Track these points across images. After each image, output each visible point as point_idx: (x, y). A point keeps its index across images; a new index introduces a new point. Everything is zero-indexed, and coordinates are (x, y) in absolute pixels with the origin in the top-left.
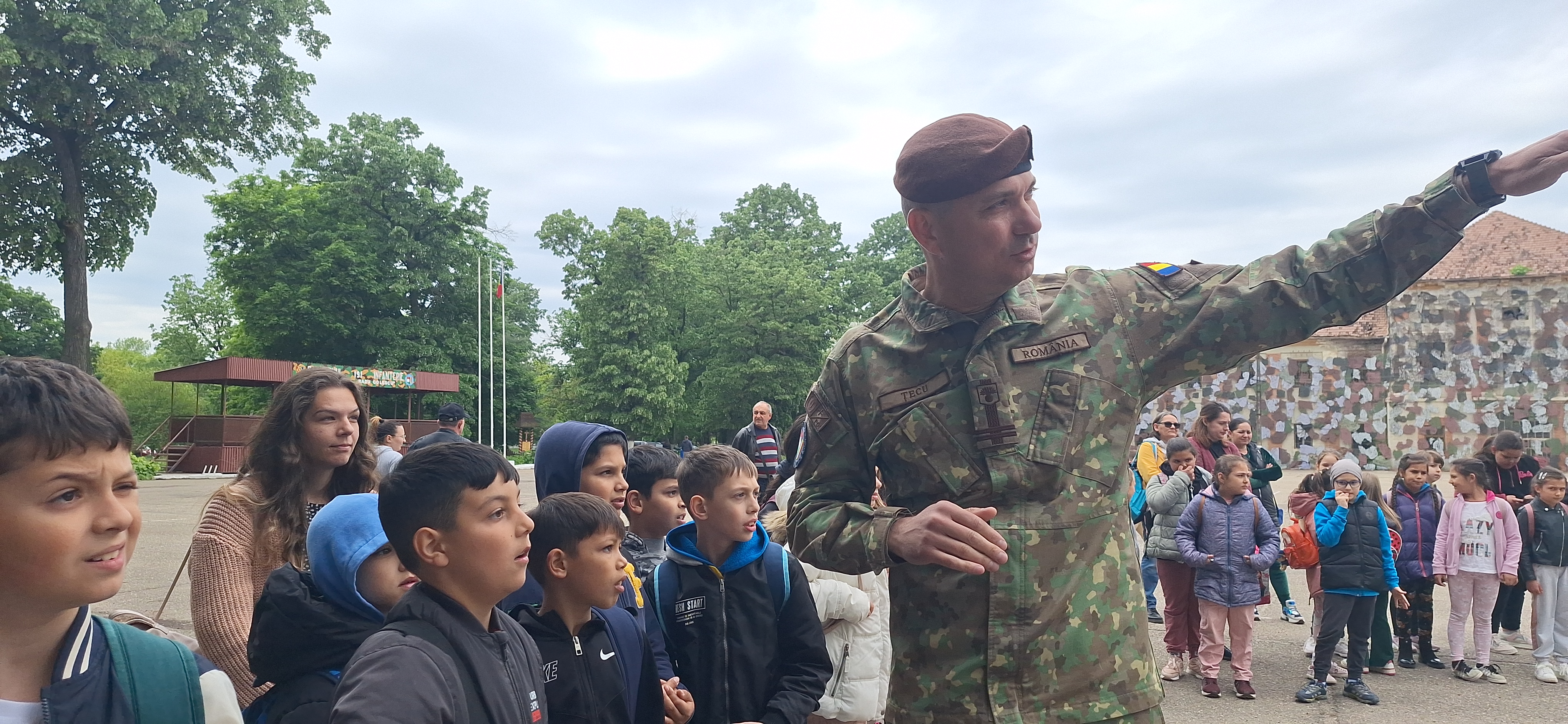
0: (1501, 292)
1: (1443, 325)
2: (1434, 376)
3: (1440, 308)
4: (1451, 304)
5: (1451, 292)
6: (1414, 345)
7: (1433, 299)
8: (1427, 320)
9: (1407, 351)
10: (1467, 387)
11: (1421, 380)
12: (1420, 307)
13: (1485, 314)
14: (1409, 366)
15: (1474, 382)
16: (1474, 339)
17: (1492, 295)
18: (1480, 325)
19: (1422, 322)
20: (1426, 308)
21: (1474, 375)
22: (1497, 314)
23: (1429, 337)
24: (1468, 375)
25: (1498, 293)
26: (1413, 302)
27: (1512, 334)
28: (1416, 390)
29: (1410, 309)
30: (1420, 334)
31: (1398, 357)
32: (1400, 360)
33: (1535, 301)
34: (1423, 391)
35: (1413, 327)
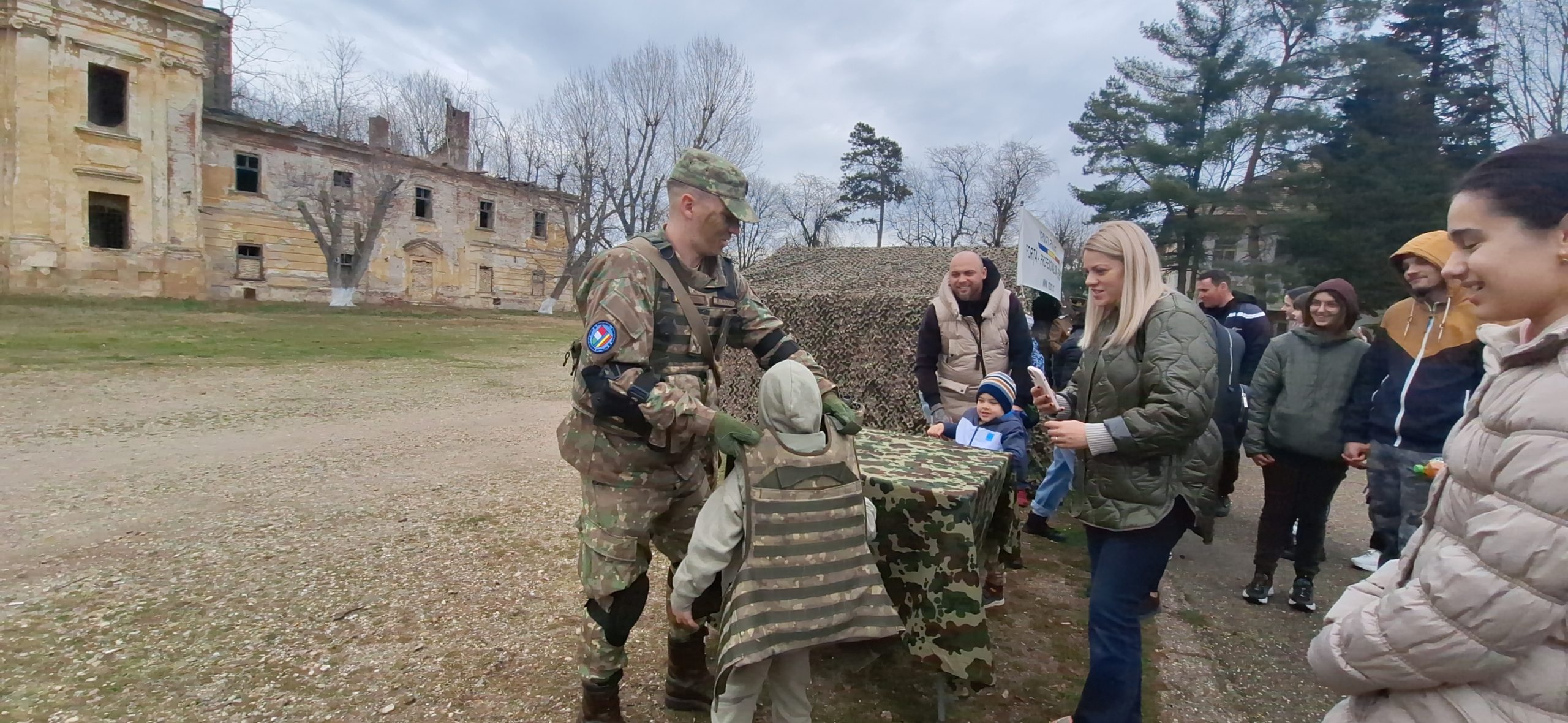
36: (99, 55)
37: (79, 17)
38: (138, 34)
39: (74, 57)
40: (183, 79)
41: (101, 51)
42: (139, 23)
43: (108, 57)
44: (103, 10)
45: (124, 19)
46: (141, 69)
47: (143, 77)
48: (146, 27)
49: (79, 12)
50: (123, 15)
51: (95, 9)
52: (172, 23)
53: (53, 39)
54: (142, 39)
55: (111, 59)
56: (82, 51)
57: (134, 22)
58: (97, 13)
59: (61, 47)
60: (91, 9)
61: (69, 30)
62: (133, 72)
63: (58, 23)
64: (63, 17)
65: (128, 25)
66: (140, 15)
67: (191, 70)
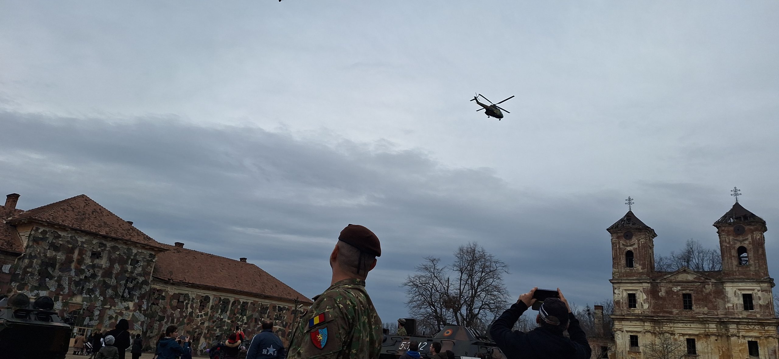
0: (94, 242)
1: (60, 254)
2: (45, 283)
3: (61, 243)
4: (68, 242)
5: (70, 235)
6: (40, 262)
7: (60, 236)
8: (52, 249)
9: (34, 264)
10: (61, 293)
11: (36, 285)
12: (50, 240)
13: (84, 252)
14: (32, 274)
15: (66, 291)
16: (73, 266)
17: (89, 242)
18: (80, 258)
19: (49, 249)
20: (54, 241)
21: (67, 286)
22: (89, 253)
23: (50, 259)
24: (64, 286)
25: (93, 242)
26: (47, 236)
27: (93, 266)
28: (31, 291)
29: (44, 239)
30: (45, 256)
31: (27, 267)
32: (28, 270)
33: (109, 251)
34: (36, 292)
35: (43, 251)
36: (749, 338)
37: (744, 330)
38: (758, 330)
39: (744, 340)
40: (771, 340)
41: (750, 337)
42: (758, 327)
43: (752, 338)
44: (749, 326)
45: (754, 327)
46: (760, 340)
47: (761, 342)
48: (760, 328)
49: (744, 328)
50: (754, 326)
51: (747, 326)
52: (766, 325)
53: (739, 337)
54: (759, 331)
55: (752, 339)
56: (746, 338)
57: (757, 327)
58: (748, 327)
59: (741, 338)
60: (746, 327)
61: (742, 333)
62: (758, 341)
63: (739, 332)
64: (740, 331)
65: (756, 328)
66: (758, 325)
67: (772, 337)
